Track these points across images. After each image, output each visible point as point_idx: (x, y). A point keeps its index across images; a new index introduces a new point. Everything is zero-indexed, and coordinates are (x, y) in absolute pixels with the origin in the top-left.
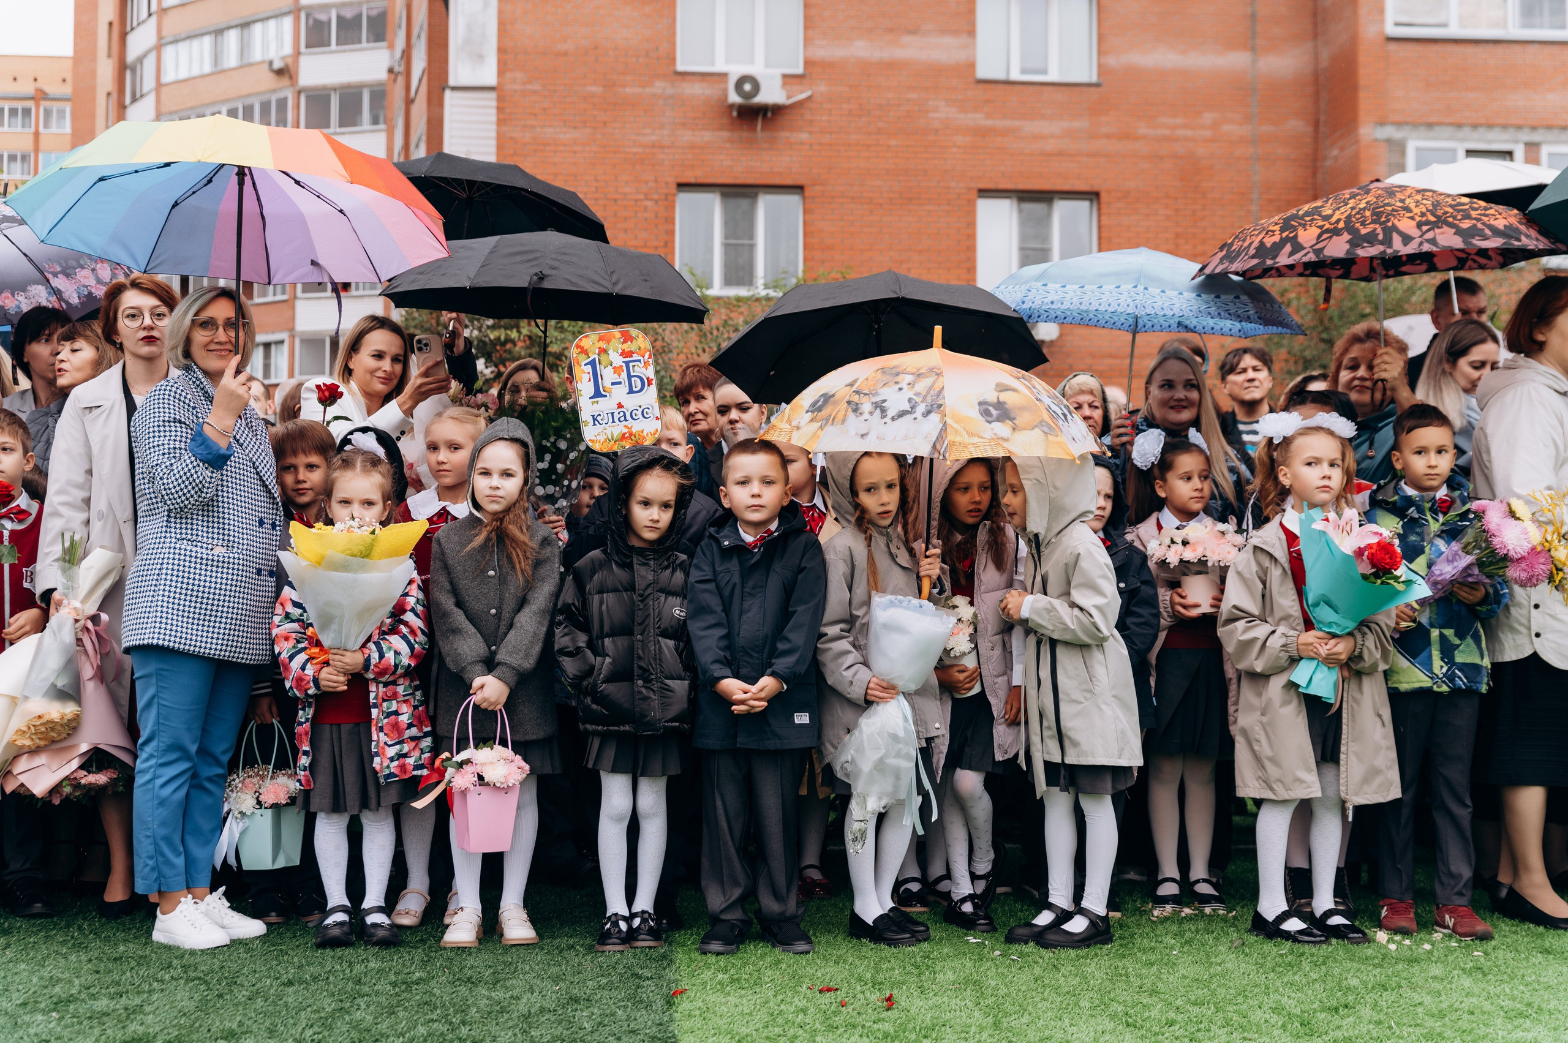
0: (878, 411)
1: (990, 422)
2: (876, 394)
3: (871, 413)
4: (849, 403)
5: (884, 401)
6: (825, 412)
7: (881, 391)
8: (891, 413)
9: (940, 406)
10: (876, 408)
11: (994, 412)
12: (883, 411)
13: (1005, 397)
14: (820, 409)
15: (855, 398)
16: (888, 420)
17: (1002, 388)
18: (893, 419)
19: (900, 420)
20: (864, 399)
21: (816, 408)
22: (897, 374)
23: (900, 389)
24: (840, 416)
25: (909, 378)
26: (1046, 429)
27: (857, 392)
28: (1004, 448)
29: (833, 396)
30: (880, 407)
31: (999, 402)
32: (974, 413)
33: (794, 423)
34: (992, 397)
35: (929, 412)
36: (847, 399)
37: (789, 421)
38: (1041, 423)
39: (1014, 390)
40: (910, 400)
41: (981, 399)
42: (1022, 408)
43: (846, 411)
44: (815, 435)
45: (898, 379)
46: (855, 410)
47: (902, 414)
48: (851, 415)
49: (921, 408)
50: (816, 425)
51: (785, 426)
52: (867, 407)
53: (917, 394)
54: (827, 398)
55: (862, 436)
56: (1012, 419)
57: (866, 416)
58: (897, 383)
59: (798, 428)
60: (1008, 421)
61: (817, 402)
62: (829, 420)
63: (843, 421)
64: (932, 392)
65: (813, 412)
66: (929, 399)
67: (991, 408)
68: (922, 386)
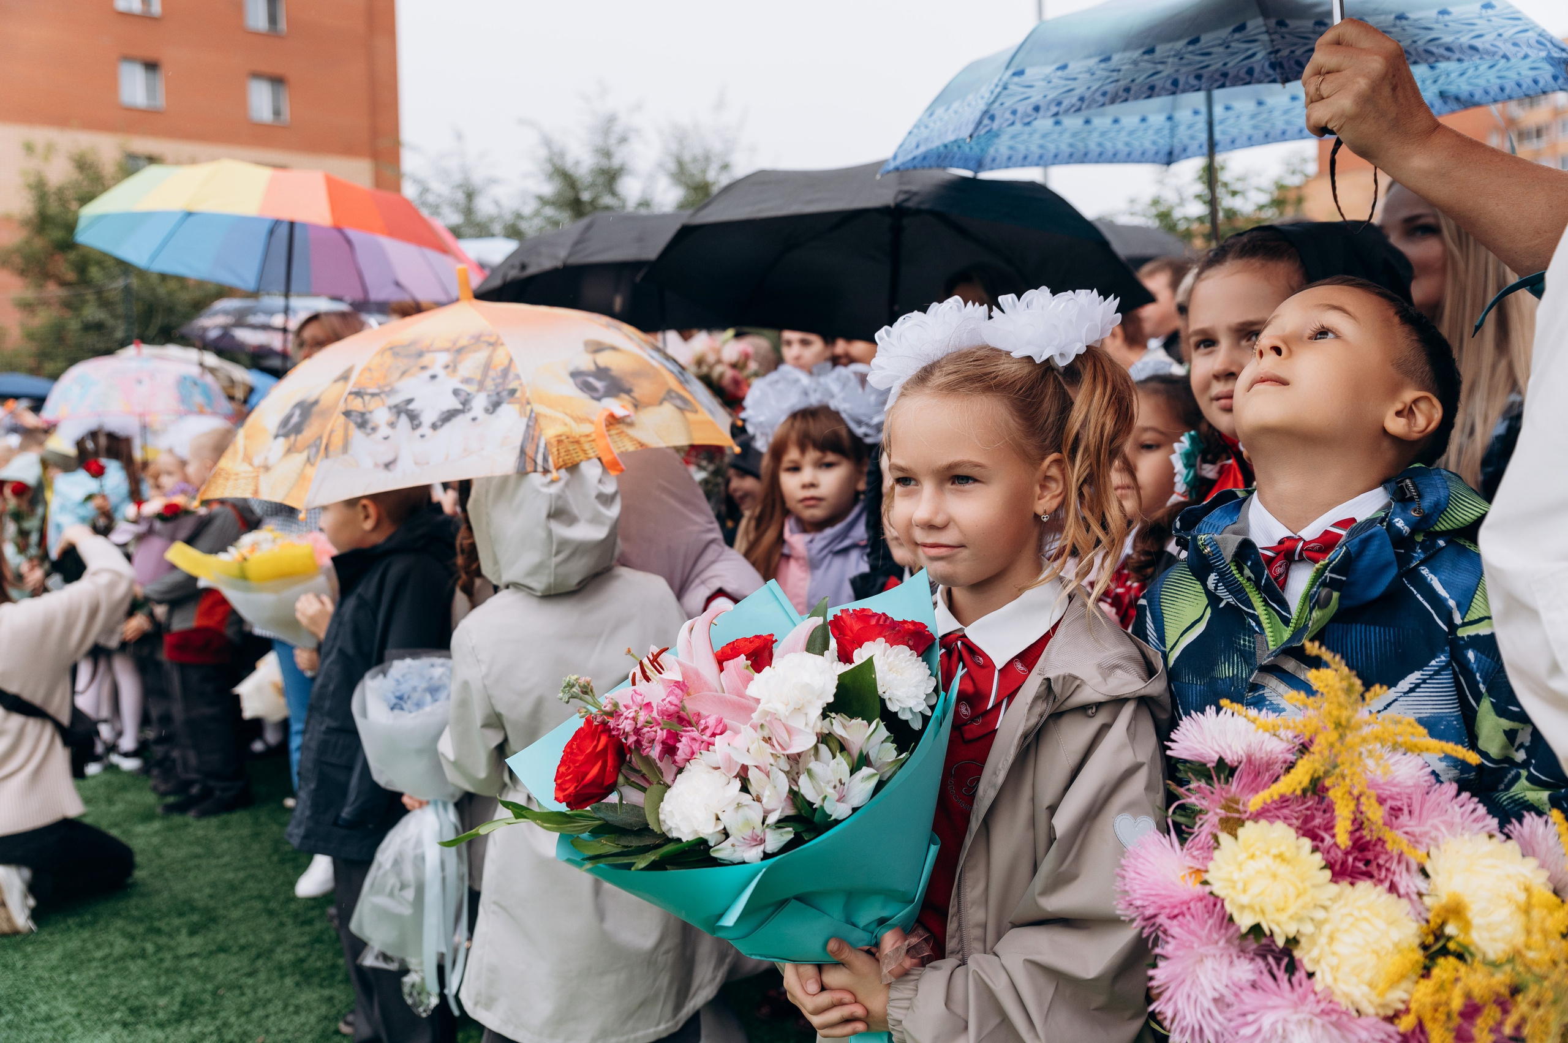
0: (404, 419)
1: (598, 399)
2: (393, 391)
3: (392, 425)
4: (347, 414)
5: (410, 401)
6: (309, 433)
7: (399, 385)
8: (429, 417)
9: (513, 392)
10: (399, 413)
11: (599, 385)
12: (414, 418)
13: (604, 359)
14: (298, 429)
15: (357, 404)
16: (425, 429)
17: (597, 348)
18: (434, 427)
19: (448, 426)
20: (373, 404)
21: (290, 428)
22: (420, 354)
23: (433, 377)
24: (337, 440)
25: (443, 358)
26: (679, 403)
27: (358, 394)
28: (632, 439)
29: (316, 402)
30: (407, 413)
31: (598, 368)
32: (570, 389)
33: (258, 461)
34: (586, 362)
35: (496, 405)
36: (342, 407)
37: (248, 458)
38: (670, 395)
39: (614, 348)
40: (456, 392)
41: (571, 368)
42: (637, 374)
43: (346, 430)
44: (302, 477)
45: (425, 360)
46: (362, 424)
47: (449, 416)
48: (357, 435)
49: (480, 402)
50: (299, 458)
51: (243, 468)
52: (381, 415)
53: (467, 381)
54: (306, 409)
55: (387, 466)
56: (628, 392)
57: (384, 430)
58: (423, 368)
59: (267, 468)
60: (623, 396)
61: (289, 417)
62: (322, 449)
63: (345, 448)
64: (492, 373)
65: (286, 435)
66: (490, 384)
67: (591, 380)
68: (471, 365)
